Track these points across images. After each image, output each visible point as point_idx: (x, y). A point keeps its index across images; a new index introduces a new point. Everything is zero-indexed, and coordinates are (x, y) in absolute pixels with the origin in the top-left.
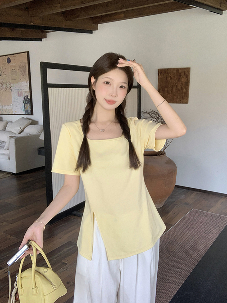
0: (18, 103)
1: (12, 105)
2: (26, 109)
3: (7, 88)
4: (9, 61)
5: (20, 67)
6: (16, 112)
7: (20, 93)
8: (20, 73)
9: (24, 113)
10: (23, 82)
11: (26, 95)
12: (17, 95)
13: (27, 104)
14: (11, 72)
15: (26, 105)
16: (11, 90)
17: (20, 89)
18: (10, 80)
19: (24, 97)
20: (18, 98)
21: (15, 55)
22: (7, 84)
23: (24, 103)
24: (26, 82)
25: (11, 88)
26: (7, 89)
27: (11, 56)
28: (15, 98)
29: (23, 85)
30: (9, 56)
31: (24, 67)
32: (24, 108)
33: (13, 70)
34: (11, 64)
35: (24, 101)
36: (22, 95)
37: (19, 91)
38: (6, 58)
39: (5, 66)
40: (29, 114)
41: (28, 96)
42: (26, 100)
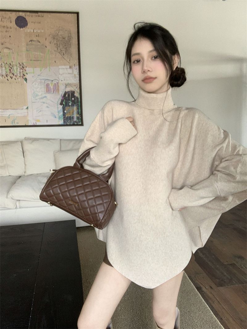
0: (45, 105)
1: (27, 108)
2: (67, 116)
3: (12, 75)
4: (21, 22)
5: (54, 38)
6: (39, 121)
7: (51, 87)
8: (56, 49)
9: (61, 122)
10: (60, 67)
11: (68, 89)
12: (44, 89)
13: (69, 106)
14: (27, 45)
15: (67, 108)
16: (26, 80)
17: (52, 80)
18: (24, 61)
19: (62, 93)
20: (48, 96)
21: (39, 14)
22: (15, 68)
23: (61, 104)
24: (70, 67)
25: (27, 76)
26: (11, 78)
27: (28, 13)
28: (37, 95)
29: (61, 71)
30: (21, 14)
31: (67, 39)
32: (62, 113)
33: (33, 42)
34: (28, 29)
35: (62, 101)
36: (58, 90)
37: (49, 82)
38: (14, 16)
39: (6, 31)
40: (76, 124)
41: (73, 93)
42: (69, 100)
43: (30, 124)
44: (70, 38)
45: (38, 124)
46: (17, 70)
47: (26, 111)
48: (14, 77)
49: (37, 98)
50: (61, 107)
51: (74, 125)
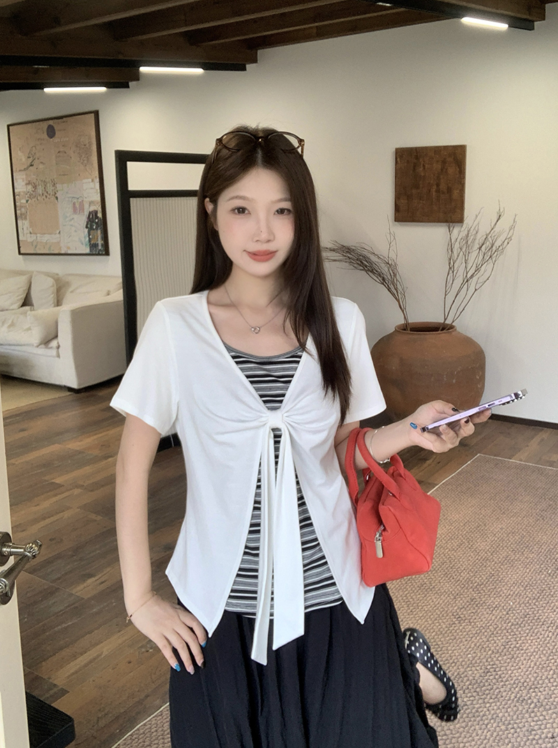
0: (73, 229)
1: (59, 233)
2: (92, 242)
3: (45, 194)
4: (51, 132)
5: (77, 146)
6: (69, 248)
7: (77, 206)
8: (79, 159)
9: (88, 251)
10: (84, 181)
11: (92, 209)
12: (71, 210)
14: (56, 157)
15: (92, 232)
16: (57, 198)
17: (77, 197)
18: (55, 177)
19: (87, 213)
20: (76, 217)
21: (64, 119)
22: (48, 185)
23: (87, 227)
24: (93, 181)
25: (58, 195)
26: (46, 197)
27: (56, 121)
28: (67, 217)
29: (85, 186)
30: (51, 122)
31: (87, 146)
32: (88, 239)
33: (61, 154)
34: (56, 139)
35: (87, 224)
36: (83, 210)
37: (75, 200)
38: (46, 125)
39: (41, 144)
40: (101, 253)
41: (96, 212)
42: (93, 222)
43: (63, 252)
44: (90, 144)
45: (69, 252)
46: (50, 188)
47: (58, 235)
48: (48, 196)
49: (67, 219)
50: (86, 230)
51: (99, 254)
